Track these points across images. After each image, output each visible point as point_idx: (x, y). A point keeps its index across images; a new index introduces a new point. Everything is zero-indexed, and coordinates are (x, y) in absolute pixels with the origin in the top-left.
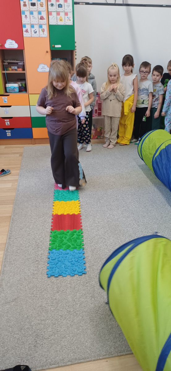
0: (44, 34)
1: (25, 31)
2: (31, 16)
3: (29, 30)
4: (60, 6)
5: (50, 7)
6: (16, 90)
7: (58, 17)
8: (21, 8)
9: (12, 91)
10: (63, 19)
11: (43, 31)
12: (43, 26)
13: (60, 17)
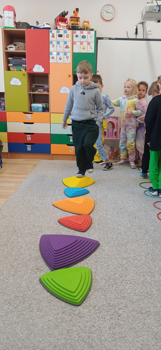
0: (67, 60)
1: (51, 58)
2: (58, 45)
3: (55, 58)
4: (84, 37)
5: (74, 38)
6: (40, 109)
7: (82, 46)
8: (50, 39)
9: (36, 110)
10: (86, 47)
11: (67, 58)
12: (67, 53)
13: (83, 46)
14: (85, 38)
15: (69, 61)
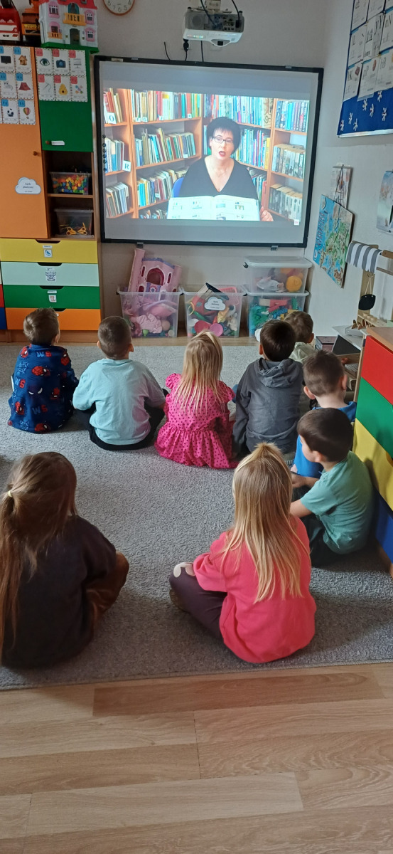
0: (28, 118)
2: (2, 82)
4: (60, 63)
5: (39, 66)
7: (58, 85)
10: (68, 89)
12: (26, 102)
13: (62, 86)
14: (64, 66)
15: (32, 120)
